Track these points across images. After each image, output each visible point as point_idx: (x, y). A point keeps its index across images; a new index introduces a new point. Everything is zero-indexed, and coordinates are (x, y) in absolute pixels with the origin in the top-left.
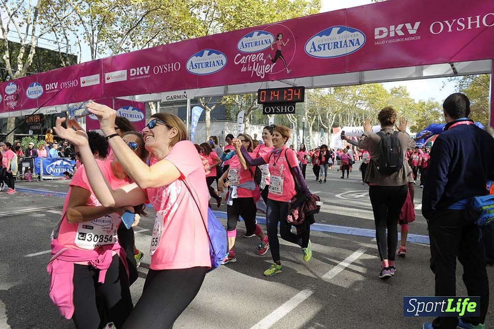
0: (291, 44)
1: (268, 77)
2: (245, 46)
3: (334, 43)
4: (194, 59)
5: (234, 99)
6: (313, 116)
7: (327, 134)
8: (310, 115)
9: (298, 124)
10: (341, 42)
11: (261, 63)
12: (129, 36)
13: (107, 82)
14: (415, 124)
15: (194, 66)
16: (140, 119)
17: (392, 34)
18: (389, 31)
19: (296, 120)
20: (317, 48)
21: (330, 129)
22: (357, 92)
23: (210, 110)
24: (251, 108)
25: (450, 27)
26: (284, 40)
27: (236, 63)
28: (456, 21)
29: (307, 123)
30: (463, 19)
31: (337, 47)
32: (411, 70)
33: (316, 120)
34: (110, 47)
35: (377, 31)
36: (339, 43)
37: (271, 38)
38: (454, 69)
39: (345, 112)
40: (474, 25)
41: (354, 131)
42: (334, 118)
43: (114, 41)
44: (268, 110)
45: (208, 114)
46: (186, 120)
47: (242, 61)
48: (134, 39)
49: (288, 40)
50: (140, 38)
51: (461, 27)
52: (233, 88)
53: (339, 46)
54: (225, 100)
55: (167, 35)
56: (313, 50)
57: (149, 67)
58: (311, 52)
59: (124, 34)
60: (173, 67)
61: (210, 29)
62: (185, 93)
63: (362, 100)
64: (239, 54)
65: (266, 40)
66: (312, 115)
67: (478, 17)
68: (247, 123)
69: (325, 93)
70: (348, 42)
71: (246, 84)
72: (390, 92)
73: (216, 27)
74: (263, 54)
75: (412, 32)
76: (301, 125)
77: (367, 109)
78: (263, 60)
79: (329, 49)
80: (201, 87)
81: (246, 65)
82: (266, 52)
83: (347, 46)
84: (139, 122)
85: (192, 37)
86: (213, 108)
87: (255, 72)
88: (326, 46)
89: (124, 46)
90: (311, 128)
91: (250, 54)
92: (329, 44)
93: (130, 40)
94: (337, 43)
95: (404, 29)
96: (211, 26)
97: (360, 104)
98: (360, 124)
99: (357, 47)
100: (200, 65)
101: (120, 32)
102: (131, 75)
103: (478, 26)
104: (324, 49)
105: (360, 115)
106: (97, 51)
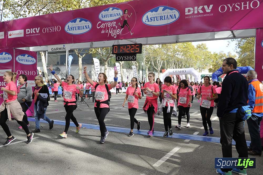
0: (133, 16)
1: (119, 37)
2: (103, 17)
3: (160, 17)
4: (70, 24)
5: (97, 50)
6: (148, 62)
7: (157, 73)
8: (146, 61)
9: (139, 67)
10: (164, 16)
11: (114, 28)
12: (25, 7)
13: (9, 37)
14: (211, 67)
15: (70, 29)
16: (33, 63)
17: (196, 12)
18: (194, 10)
19: (138, 64)
20: (150, 20)
21: (159, 70)
22: (176, 47)
23: (82, 57)
24: (108, 56)
25: (231, 8)
26: (129, 14)
27: (98, 28)
28: (235, 5)
29: (145, 66)
30: (239, 3)
31: (162, 19)
32: (208, 35)
33: (151, 64)
34: (12, 13)
35: (187, 10)
36: (163, 17)
37: (120, 12)
38: (233, 34)
39: (169, 59)
40: (245, 7)
41: (174, 72)
42: (161, 63)
43: (15, 9)
44: (119, 58)
45: (80, 60)
46: (66, 64)
47: (102, 26)
48: (30, 8)
49: (131, 14)
50: (34, 8)
51: (237, 9)
52: (96, 44)
53: (163, 18)
54: (92, 51)
55: (52, 7)
56: (147, 21)
57: (39, 28)
58: (146, 22)
59: (22, 5)
60: (56, 29)
61: (82, 4)
62: (64, 46)
63: (179, 52)
64: (100, 22)
65: (117, 14)
66: (148, 60)
67: (248, 2)
68: (106, 66)
69: (156, 47)
70: (169, 16)
71: (104, 41)
72: (196, 47)
73: (86, 2)
74: (115, 22)
75: (208, 11)
76: (141, 67)
77: (182, 58)
78: (115, 26)
79: (157, 20)
80: (75, 42)
81: (105, 29)
82: (117, 21)
83: (168, 19)
84: (32, 65)
85: (69, 9)
86: (83, 56)
87: (110, 34)
88: (155, 19)
89: (22, 13)
90: (147, 69)
91: (107, 22)
92: (157, 17)
93: (26, 9)
94: (162, 16)
95: (203, 9)
96: (82, 2)
97: (178, 54)
98: (178, 67)
99: (175, 19)
100: (74, 28)
101: (19, 3)
102: (27, 33)
103: (248, 8)
104: (154, 21)
105: (178, 61)
106: (3, 15)
